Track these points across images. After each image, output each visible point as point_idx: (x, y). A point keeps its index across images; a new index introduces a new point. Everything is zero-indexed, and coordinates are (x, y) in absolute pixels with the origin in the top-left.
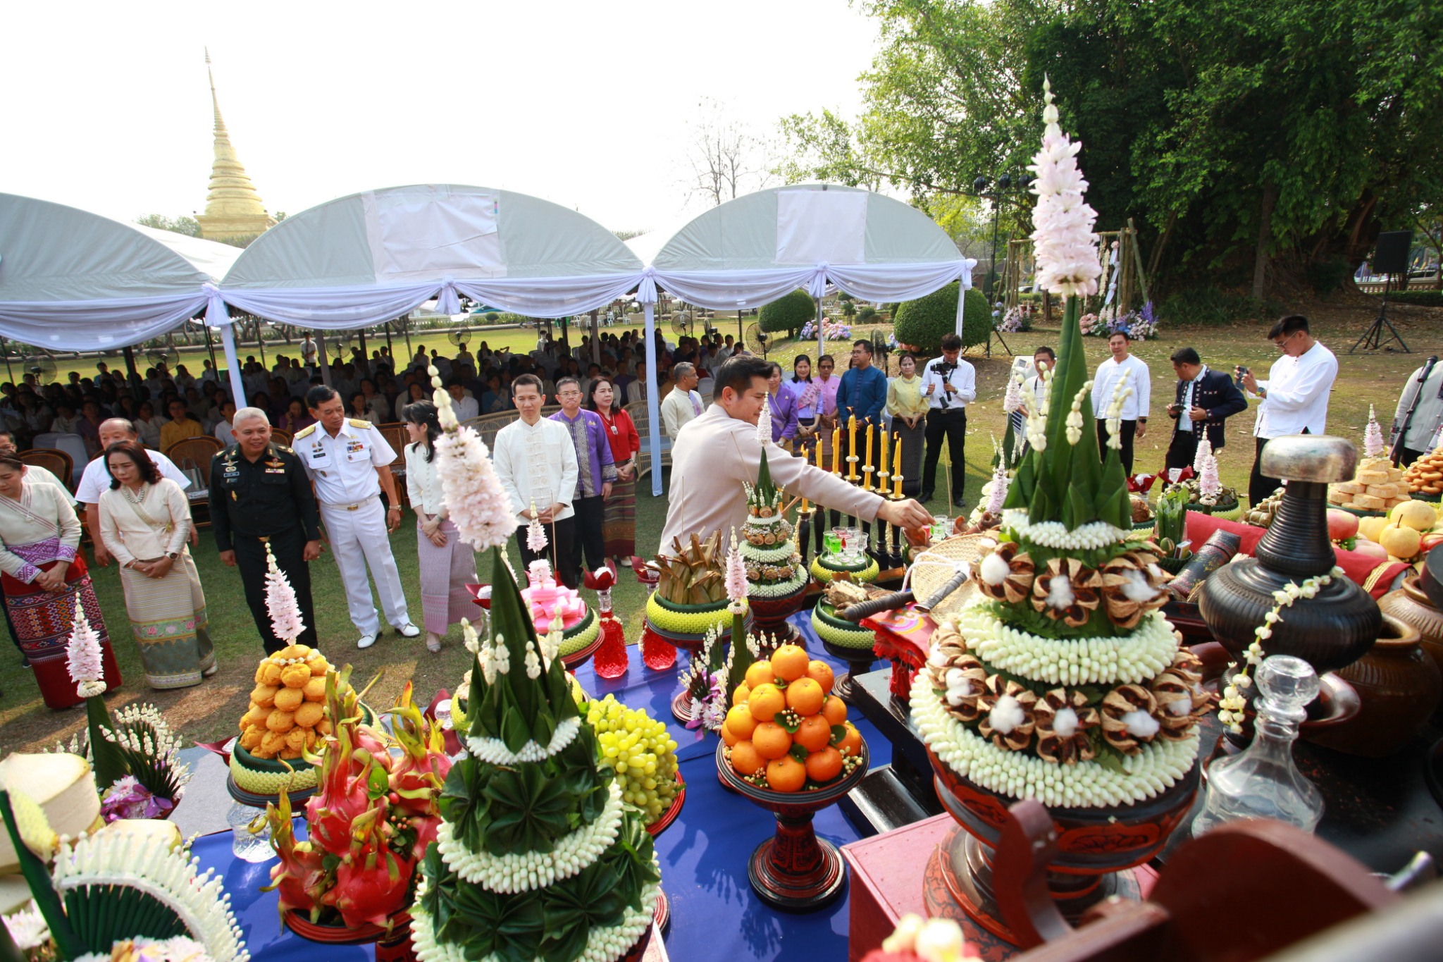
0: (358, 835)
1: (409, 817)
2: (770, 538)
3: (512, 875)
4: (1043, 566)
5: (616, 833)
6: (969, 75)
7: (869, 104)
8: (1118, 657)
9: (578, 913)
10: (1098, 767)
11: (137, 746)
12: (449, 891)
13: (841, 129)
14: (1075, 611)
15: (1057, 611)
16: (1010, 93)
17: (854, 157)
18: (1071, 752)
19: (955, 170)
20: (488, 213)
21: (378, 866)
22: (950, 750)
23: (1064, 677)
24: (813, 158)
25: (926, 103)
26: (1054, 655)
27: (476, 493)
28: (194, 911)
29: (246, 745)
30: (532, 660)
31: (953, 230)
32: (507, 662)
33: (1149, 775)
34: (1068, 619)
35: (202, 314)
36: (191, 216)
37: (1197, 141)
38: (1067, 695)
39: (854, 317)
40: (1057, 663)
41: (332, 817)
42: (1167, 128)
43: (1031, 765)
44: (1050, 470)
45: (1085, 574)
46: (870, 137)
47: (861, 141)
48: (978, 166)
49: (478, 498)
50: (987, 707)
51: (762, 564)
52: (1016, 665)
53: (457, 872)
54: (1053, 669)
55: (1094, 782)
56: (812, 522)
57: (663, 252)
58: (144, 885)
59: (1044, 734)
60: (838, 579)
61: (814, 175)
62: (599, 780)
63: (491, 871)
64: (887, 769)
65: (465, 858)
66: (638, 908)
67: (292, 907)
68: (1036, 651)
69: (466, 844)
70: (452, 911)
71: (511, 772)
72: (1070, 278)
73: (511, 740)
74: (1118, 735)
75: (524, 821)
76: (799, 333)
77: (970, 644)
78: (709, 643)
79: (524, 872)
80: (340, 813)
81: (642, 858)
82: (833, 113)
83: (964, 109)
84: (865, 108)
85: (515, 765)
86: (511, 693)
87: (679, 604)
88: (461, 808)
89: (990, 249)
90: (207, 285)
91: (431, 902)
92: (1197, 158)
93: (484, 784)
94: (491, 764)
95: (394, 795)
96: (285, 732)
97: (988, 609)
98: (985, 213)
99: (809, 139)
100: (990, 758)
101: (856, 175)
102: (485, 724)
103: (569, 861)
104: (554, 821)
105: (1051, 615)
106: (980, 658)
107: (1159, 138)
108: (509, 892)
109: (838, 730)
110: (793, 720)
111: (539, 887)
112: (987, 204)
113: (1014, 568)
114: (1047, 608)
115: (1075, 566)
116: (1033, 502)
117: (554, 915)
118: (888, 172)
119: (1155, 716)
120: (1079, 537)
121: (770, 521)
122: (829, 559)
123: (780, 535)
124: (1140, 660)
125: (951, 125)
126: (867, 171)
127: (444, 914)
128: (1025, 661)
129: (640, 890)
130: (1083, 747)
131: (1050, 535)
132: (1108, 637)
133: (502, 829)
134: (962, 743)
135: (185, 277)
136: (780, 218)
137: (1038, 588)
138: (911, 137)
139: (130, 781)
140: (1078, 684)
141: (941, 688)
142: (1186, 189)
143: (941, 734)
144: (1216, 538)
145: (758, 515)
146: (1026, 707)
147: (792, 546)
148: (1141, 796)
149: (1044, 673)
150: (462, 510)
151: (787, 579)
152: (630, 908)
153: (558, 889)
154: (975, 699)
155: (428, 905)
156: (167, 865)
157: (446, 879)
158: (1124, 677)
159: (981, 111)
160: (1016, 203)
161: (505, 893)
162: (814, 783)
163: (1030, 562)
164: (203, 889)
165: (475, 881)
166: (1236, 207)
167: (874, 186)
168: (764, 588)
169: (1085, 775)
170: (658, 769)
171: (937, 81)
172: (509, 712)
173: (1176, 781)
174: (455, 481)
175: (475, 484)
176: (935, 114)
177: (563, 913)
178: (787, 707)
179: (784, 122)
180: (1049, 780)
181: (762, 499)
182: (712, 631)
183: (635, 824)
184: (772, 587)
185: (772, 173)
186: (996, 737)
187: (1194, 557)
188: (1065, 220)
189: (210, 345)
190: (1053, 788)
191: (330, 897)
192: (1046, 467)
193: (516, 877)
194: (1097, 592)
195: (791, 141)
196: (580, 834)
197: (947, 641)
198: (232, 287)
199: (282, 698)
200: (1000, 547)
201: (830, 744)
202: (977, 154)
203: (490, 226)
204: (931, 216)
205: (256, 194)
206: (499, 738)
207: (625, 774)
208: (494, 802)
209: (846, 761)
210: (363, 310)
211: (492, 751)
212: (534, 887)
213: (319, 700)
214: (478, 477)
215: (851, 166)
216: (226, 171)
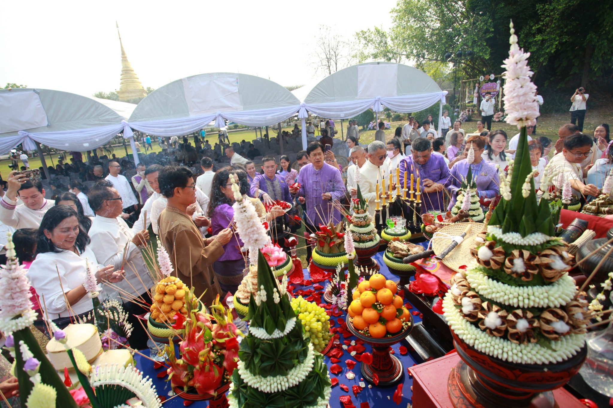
0: (202, 359)
1: (221, 349)
2: (363, 223)
3: (271, 385)
4: (509, 252)
5: (313, 366)
6: (442, 6)
7: (395, 23)
8: (548, 296)
9: (299, 401)
10: (538, 346)
11: (112, 317)
12: (244, 391)
13: (383, 35)
14: (526, 274)
15: (516, 273)
16: (460, 13)
17: (389, 48)
18: (525, 338)
19: (436, 50)
20: (234, 84)
21: (210, 370)
22: (464, 334)
23: (521, 305)
24: (371, 49)
25: (422, 21)
26: (516, 294)
27: (252, 227)
28: (142, 393)
29: (153, 317)
30: (276, 296)
31: (435, 77)
32: (265, 297)
33: (564, 350)
34: (523, 278)
35: (122, 132)
36: (114, 91)
37: (553, 28)
38: (523, 313)
39: (391, 119)
40: (518, 298)
41: (191, 351)
42: (537, 23)
43: (505, 344)
44: (513, 208)
45: (532, 258)
46: (396, 38)
47: (392, 40)
48: (446, 48)
49: (252, 229)
50: (483, 317)
51: (360, 234)
52: (497, 298)
53: (247, 383)
54: (515, 300)
55: (537, 353)
56: (381, 214)
57: (308, 96)
58: (123, 384)
59: (512, 331)
60: (395, 240)
61: (372, 57)
62: (304, 344)
63: (262, 383)
64: (419, 324)
65: (251, 378)
66: (323, 397)
67: (176, 385)
68: (507, 292)
69: (251, 372)
70: (246, 399)
71: (269, 343)
72: (524, 119)
73: (268, 330)
74: (549, 332)
75: (275, 363)
76: (367, 127)
77: (473, 286)
78: (338, 270)
79: (275, 384)
80: (193, 349)
81: (323, 375)
82: (379, 28)
83: (439, 22)
84: (394, 25)
85: (271, 340)
86: (268, 310)
87: (326, 254)
88: (248, 356)
89: (452, 85)
90: (123, 121)
91: (236, 393)
92: (553, 36)
93: (258, 347)
94: (260, 339)
95: (214, 341)
96: (168, 312)
97: (481, 270)
98: (450, 68)
99: (368, 41)
100: (485, 340)
101: (390, 56)
102: (257, 322)
103: (294, 379)
104: (287, 363)
105: (514, 276)
106: (477, 293)
107: (533, 28)
108: (269, 392)
109: (400, 310)
110: (380, 307)
111: (282, 390)
112: (451, 65)
113: (495, 253)
114: (513, 272)
115: (526, 254)
116: (504, 223)
117: (289, 403)
118: (405, 53)
119: (567, 323)
120: (528, 240)
121: (363, 215)
122: (389, 231)
123: (368, 221)
124: (560, 297)
125: (433, 30)
126: (395, 54)
127: (242, 400)
128: (501, 296)
129: (323, 390)
130: (531, 337)
131: (513, 239)
132: (542, 286)
133: (266, 367)
134: (471, 332)
135: (114, 118)
136: (359, 78)
137: (507, 262)
138: (415, 37)
139: (110, 331)
140: (528, 307)
141: (459, 306)
142: (547, 51)
143: (460, 326)
144: (575, 222)
145: (358, 213)
146: (503, 319)
147: (373, 225)
148: (560, 360)
149: (511, 302)
150: (246, 235)
151: (371, 240)
152: (320, 398)
153: (290, 392)
154: (477, 312)
155: (235, 395)
156: (131, 376)
157: (243, 385)
158: (552, 305)
159: (447, 22)
160: (464, 63)
161: (268, 392)
162: (390, 334)
163: (503, 251)
164: (145, 384)
165: (255, 387)
166: (571, 57)
167: (398, 59)
168: (361, 244)
169: (532, 349)
170: (322, 329)
171: (427, 10)
172: (267, 318)
173: (577, 352)
174: (242, 223)
175: (251, 223)
176: (426, 25)
177: (293, 402)
178: (377, 301)
179: (358, 34)
180: (515, 351)
181: (360, 206)
182: (339, 266)
183: (319, 360)
184: (365, 244)
185: (353, 57)
186: (488, 330)
187: (565, 231)
188: (522, 91)
189: (125, 145)
190: (517, 355)
191: (191, 383)
192: (511, 207)
193: (272, 386)
194: (537, 266)
195: (361, 42)
196: (298, 367)
197: (461, 284)
198: (133, 121)
199: (167, 299)
200: (487, 243)
201: (397, 317)
202: (446, 42)
203: (235, 89)
204: (425, 72)
205: (139, 80)
206: (263, 327)
207: (309, 331)
208: (262, 355)
209: (404, 324)
210: (184, 127)
211: (260, 333)
212: (280, 390)
213: (181, 299)
214: (252, 220)
215: (388, 52)
216: (127, 72)
